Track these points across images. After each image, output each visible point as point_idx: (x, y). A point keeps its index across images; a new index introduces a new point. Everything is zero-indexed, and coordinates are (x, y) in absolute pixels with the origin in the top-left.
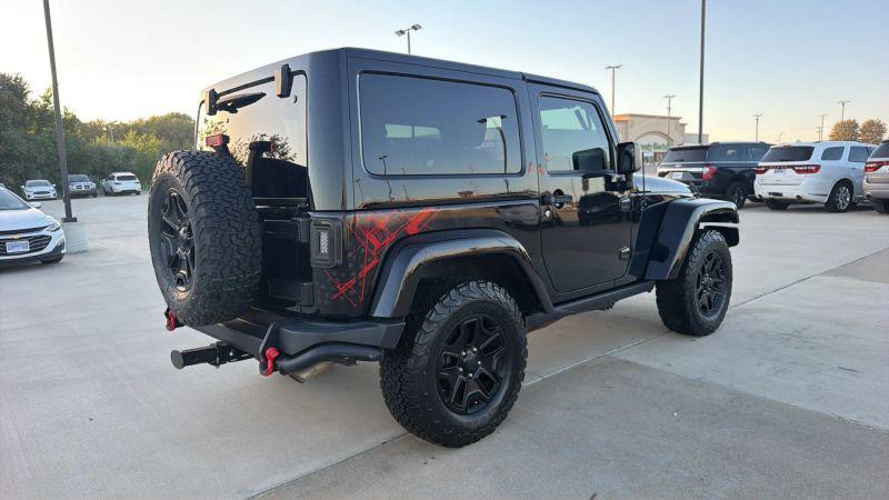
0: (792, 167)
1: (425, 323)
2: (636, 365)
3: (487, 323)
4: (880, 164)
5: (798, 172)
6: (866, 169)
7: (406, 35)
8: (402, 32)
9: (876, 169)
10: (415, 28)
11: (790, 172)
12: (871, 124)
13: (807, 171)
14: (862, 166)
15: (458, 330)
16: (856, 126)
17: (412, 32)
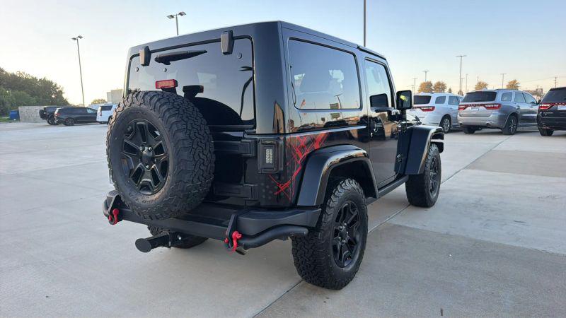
0: (420, 107)
1: (327, 208)
2: (406, 228)
3: (353, 207)
4: (467, 106)
5: (423, 110)
6: (459, 109)
7: (174, 19)
8: (172, 17)
9: (464, 109)
10: (181, 14)
11: (419, 110)
12: (439, 84)
13: (428, 110)
14: (457, 107)
15: (340, 213)
16: (431, 85)
17: (179, 16)
